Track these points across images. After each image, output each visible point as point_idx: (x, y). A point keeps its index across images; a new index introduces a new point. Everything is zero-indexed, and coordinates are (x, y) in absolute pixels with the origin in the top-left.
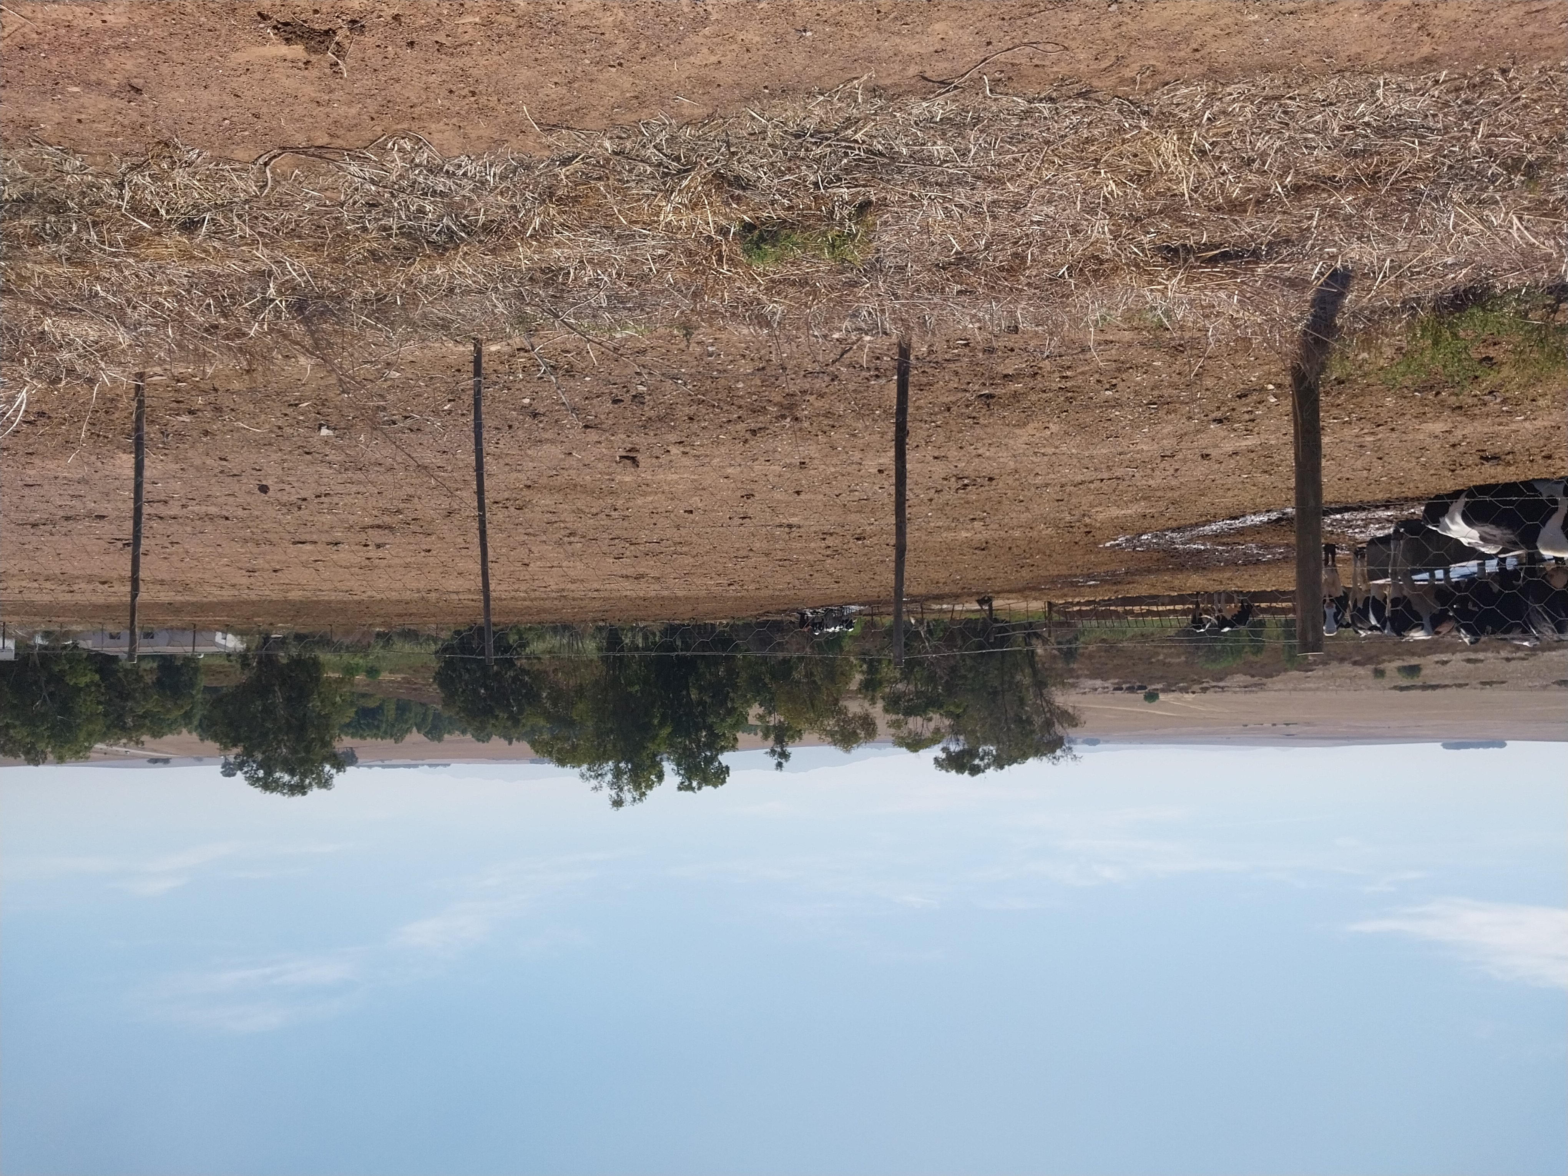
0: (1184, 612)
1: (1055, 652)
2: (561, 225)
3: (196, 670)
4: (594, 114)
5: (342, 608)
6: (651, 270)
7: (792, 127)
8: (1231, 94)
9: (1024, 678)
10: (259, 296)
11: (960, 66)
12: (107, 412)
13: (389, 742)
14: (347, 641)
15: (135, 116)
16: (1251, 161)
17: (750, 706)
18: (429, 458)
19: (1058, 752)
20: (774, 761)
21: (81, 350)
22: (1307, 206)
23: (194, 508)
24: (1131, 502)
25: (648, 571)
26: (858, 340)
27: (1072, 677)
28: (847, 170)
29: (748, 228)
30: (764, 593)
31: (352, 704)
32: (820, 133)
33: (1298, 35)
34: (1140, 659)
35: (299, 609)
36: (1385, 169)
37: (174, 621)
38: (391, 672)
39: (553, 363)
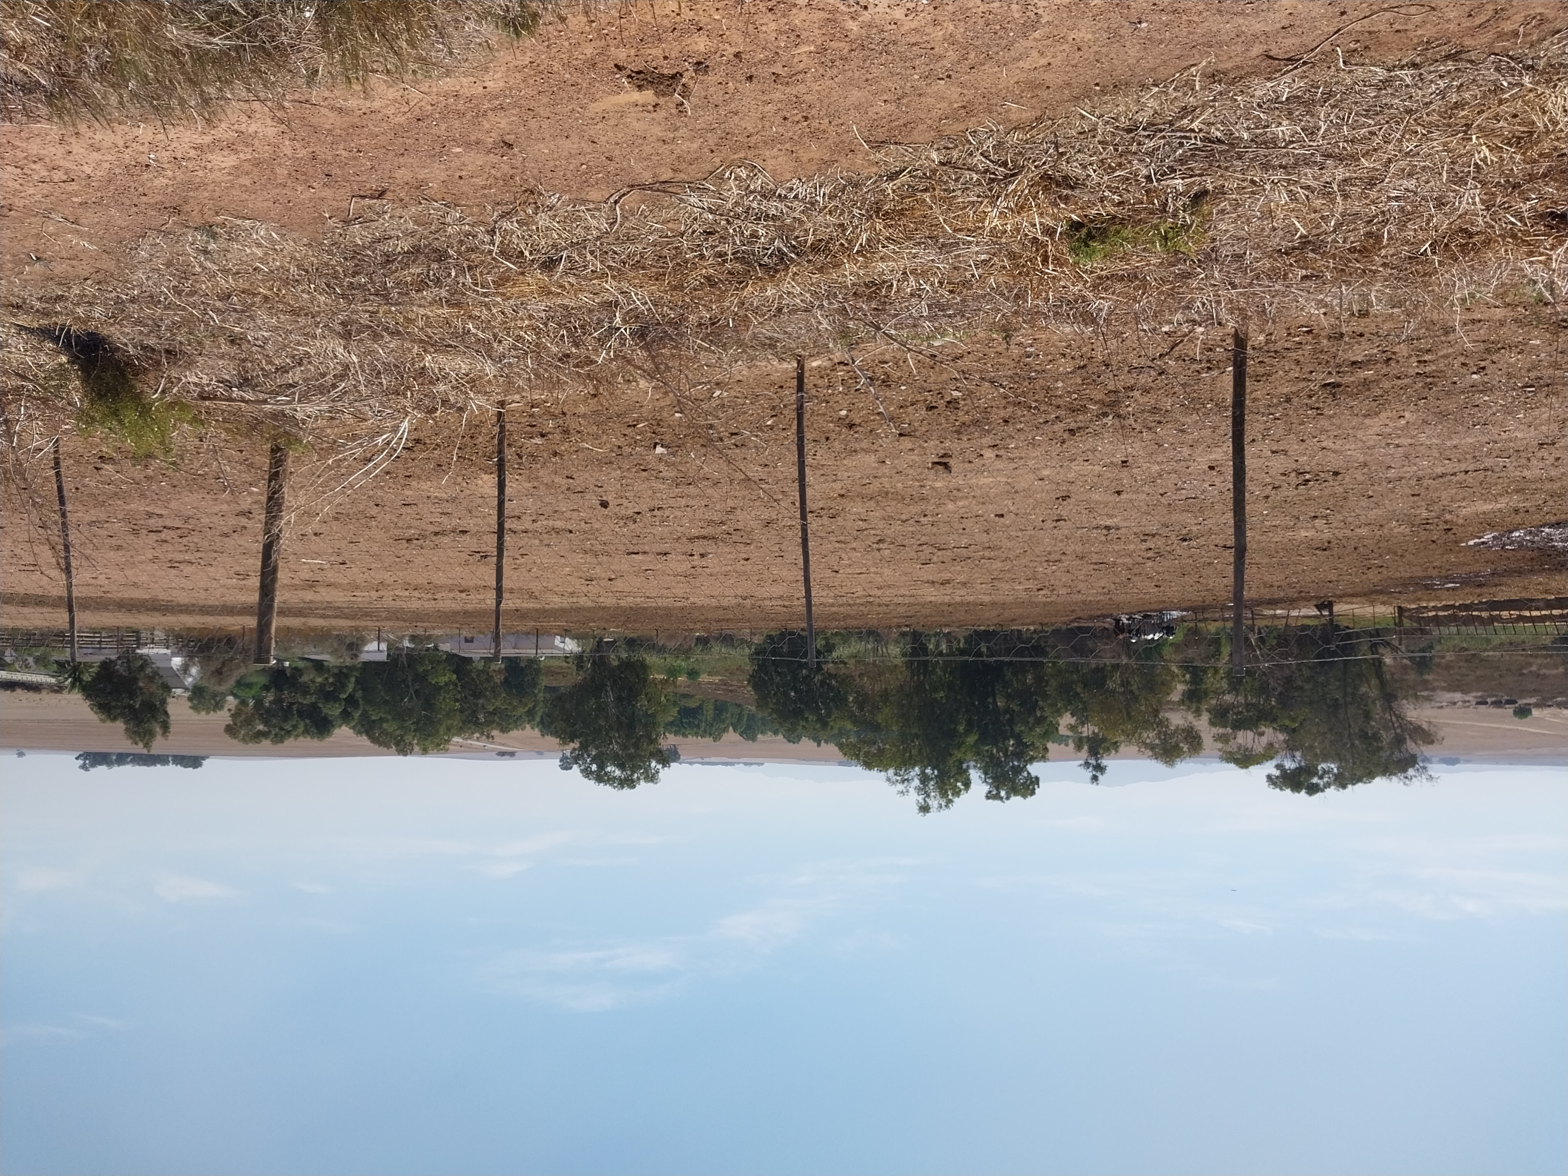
2: (887, 238)
3: (538, 671)
4: (921, 127)
5: (667, 613)
6: (973, 276)
7: (1124, 122)
9: (1370, 690)
10: (606, 325)
11: (1309, 40)
12: (472, 437)
13: (709, 740)
14: (672, 644)
15: (506, 168)
17: (1060, 716)
18: (755, 471)
19: (1411, 772)
20: (1089, 773)
21: (454, 382)
23: (543, 522)
24: (1501, 495)
25: (954, 576)
26: (1190, 332)
27: (1427, 689)
28: (1181, 161)
29: (1076, 226)
30: (1079, 597)
31: (675, 703)
32: (1154, 125)
35: (630, 615)
37: (519, 626)
38: (710, 674)
39: (870, 374)
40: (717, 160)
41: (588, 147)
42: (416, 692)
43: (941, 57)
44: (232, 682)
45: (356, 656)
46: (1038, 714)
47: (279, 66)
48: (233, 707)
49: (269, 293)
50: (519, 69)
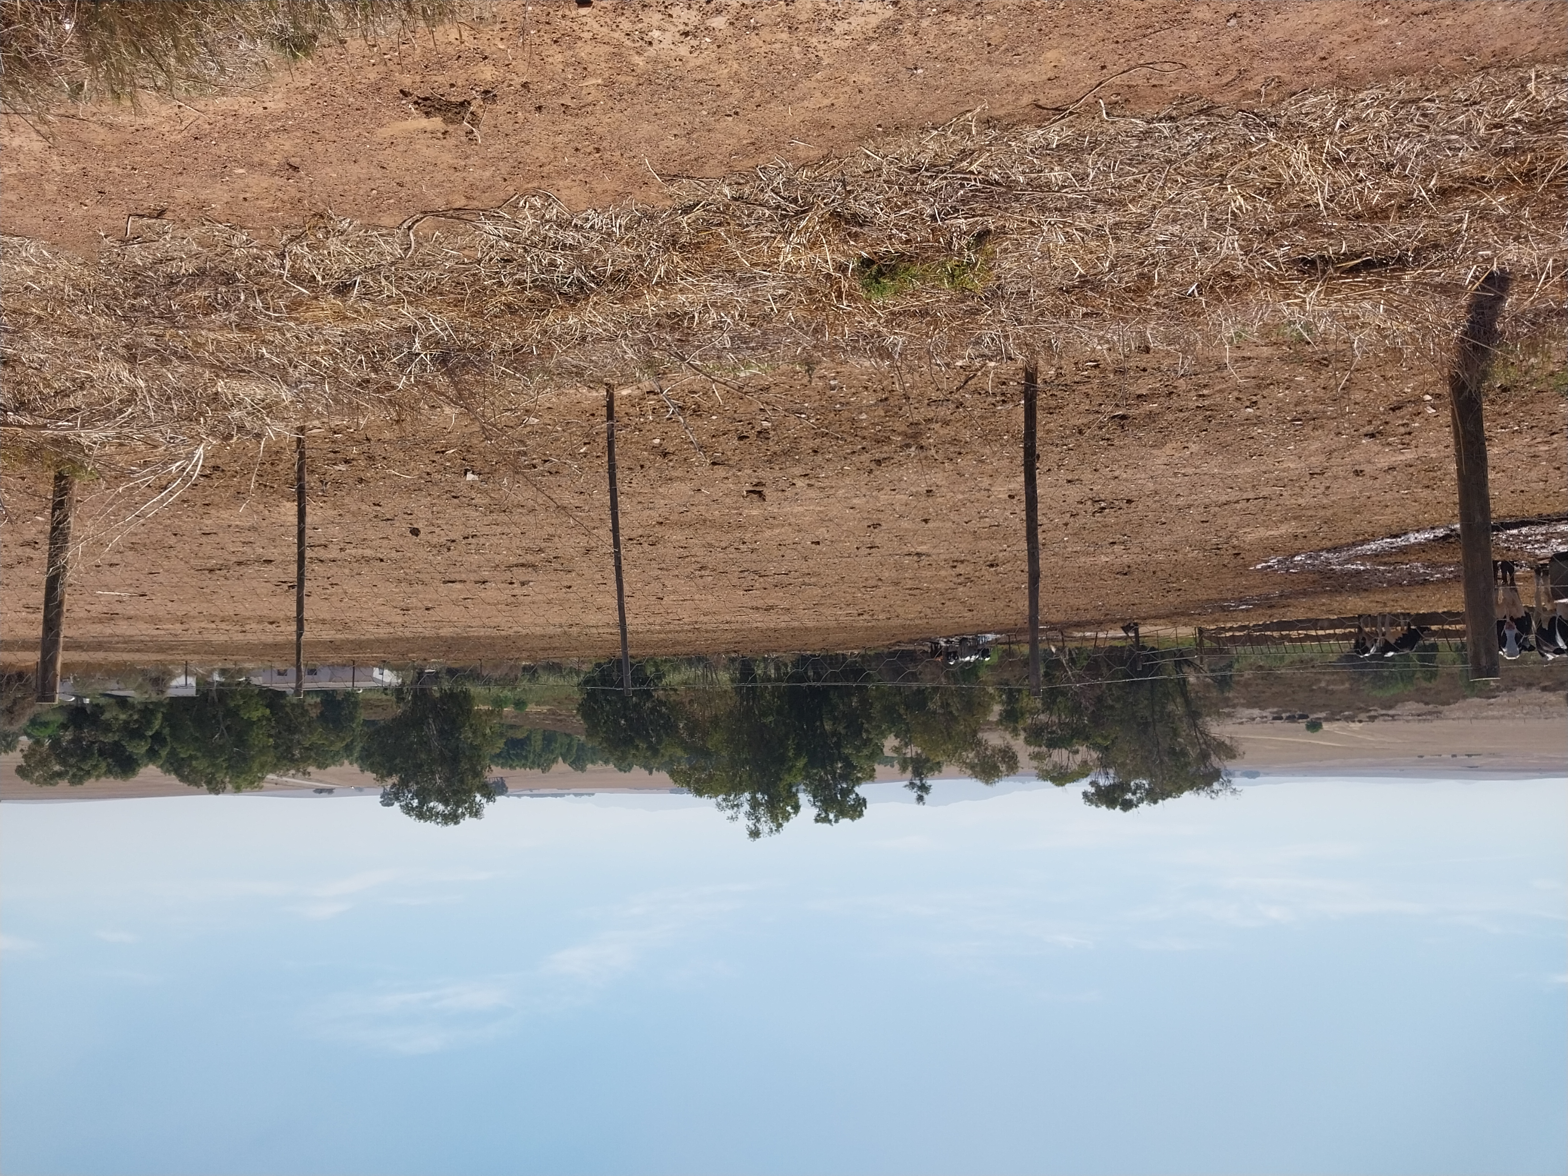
0: (1345, 637)
1: (1209, 680)
2: (685, 271)
3: (356, 704)
4: (712, 162)
5: (490, 643)
6: (772, 309)
7: (907, 163)
8: (1363, 100)
9: (1177, 708)
10: (406, 351)
11: (1074, 91)
12: (272, 464)
13: (537, 771)
14: (496, 674)
15: (293, 192)
16: (1389, 167)
17: (885, 737)
18: (568, 498)
19: (1216, 786)
20: (913, 794)
21: (250, 408)
22: (1455, 208)
23: (351, 551)
24: (1282, 522)
25: (777, 602)
26: (982, 367)
27: (1228, 706)
28: (964, 201)
29: (867, 263)
30: (895, 622)
31: (502, 735)
32: (935, 166)
33: (1434, 35)
34: (1299, 686)
35: (451, 645)
36: (1540, 165)
37: (334, 658)
38: (538, 704)
39: (681, 404)
40: (511, 189)
41: (377, 173)
42: (228, 728)
43: (727, 94)
44: (24, 722)
45: (163, 692)
46: (864, 736)
47: (39, 79)
48: (25, 748)
49: (42, 313)
50: (302, 91)
